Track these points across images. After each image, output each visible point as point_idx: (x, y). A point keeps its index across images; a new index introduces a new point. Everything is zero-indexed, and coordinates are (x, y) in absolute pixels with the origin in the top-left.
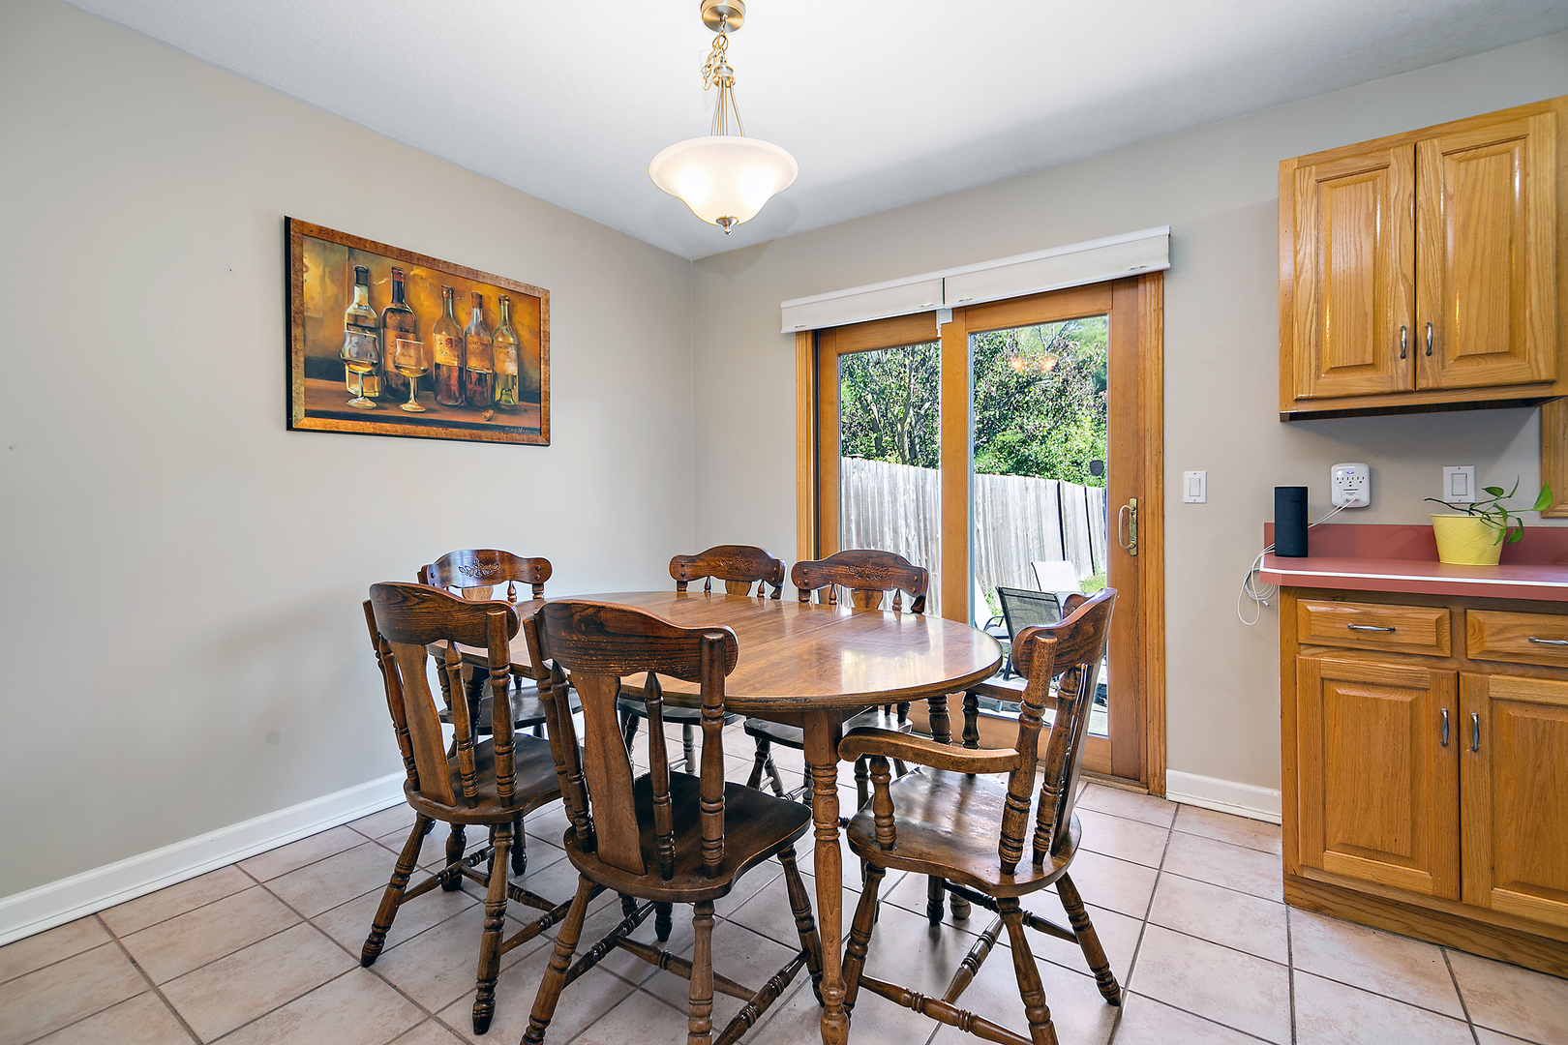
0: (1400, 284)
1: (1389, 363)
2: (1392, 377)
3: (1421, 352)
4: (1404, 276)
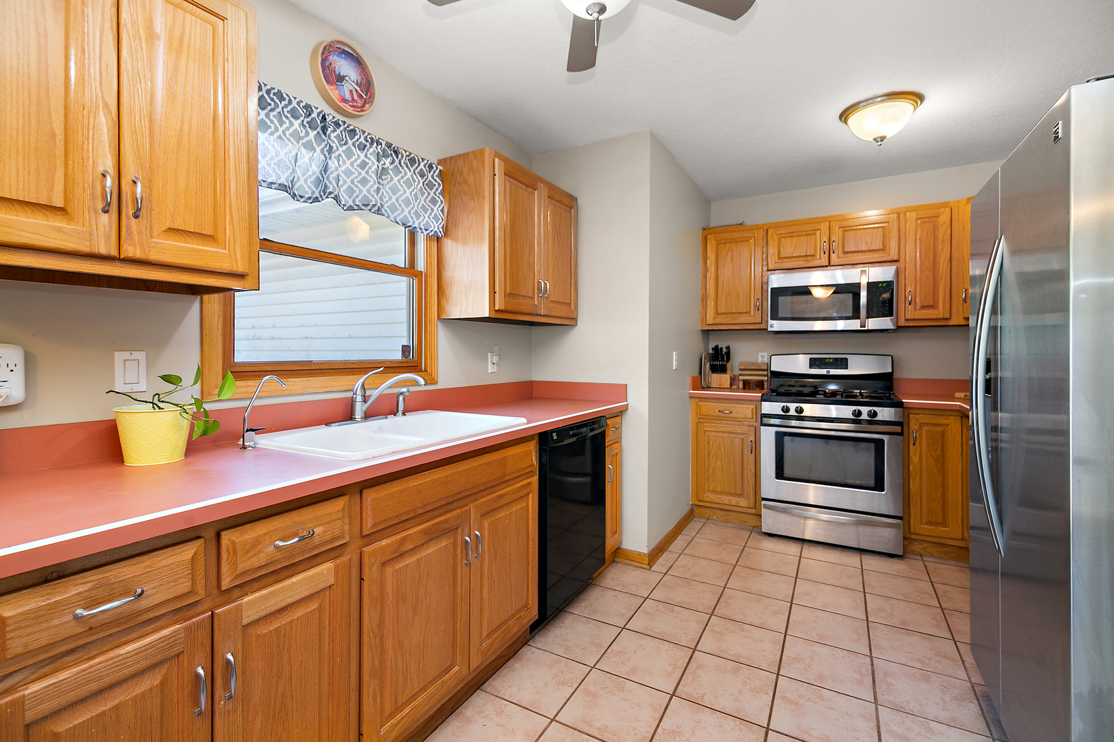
0: (101, 113)
1: (87, 215)
2: (91, 234)
3: (127, 211)
4: (106, 105)
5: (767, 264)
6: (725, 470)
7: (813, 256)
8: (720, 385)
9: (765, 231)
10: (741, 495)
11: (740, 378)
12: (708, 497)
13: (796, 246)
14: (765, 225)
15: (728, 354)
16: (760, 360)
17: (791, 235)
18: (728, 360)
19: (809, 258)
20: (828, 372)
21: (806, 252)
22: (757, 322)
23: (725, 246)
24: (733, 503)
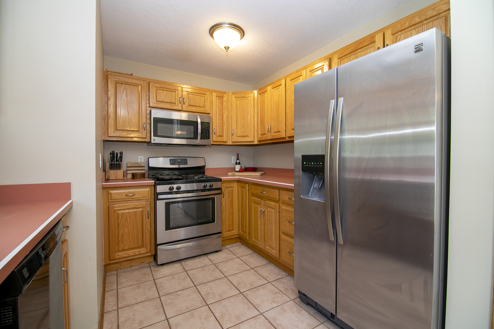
5: (149, 103)
6: (130, 234)
7: (175, 103)
8: (116, 177)
9: (147, 83)
10: (142, 246)
11: (128, 172)
12: (118, 255)
13: (165, 96)
14: (148, 79)
15: (121, 157)
16: (139, 161)
17: (163, 89)
18: (121, 160)
19: (172, 104)
20: (179, 166)
21: (171, 100)
22: (143, 137)
23: (122, 85)
24: (137, 253)
